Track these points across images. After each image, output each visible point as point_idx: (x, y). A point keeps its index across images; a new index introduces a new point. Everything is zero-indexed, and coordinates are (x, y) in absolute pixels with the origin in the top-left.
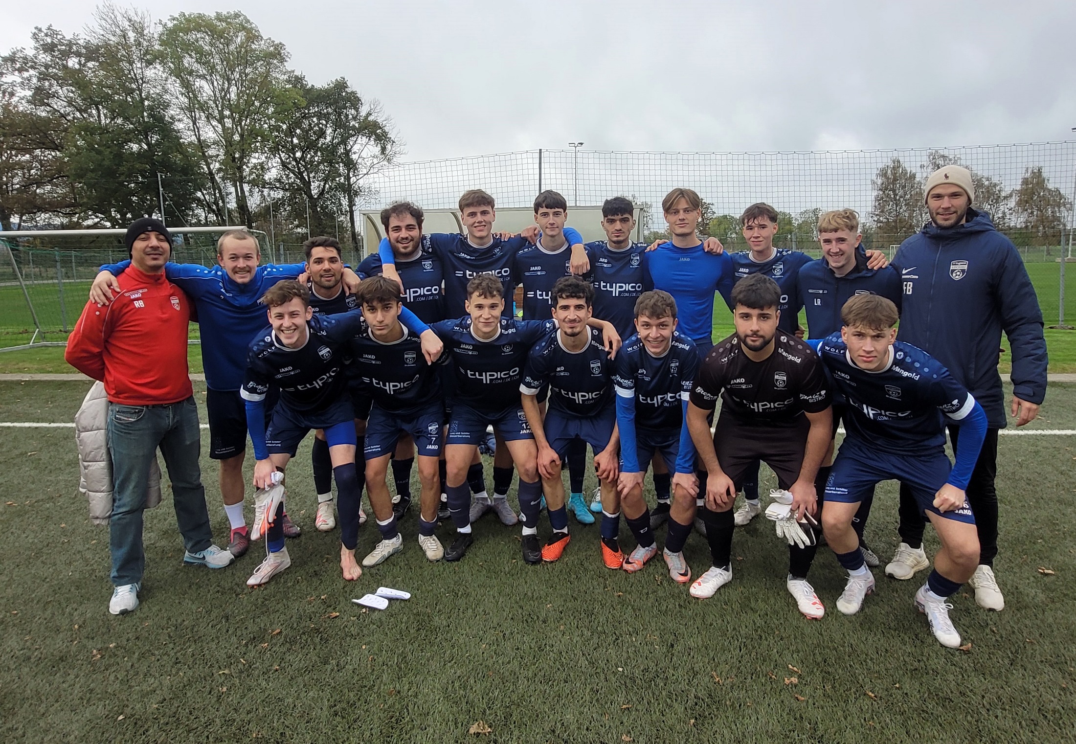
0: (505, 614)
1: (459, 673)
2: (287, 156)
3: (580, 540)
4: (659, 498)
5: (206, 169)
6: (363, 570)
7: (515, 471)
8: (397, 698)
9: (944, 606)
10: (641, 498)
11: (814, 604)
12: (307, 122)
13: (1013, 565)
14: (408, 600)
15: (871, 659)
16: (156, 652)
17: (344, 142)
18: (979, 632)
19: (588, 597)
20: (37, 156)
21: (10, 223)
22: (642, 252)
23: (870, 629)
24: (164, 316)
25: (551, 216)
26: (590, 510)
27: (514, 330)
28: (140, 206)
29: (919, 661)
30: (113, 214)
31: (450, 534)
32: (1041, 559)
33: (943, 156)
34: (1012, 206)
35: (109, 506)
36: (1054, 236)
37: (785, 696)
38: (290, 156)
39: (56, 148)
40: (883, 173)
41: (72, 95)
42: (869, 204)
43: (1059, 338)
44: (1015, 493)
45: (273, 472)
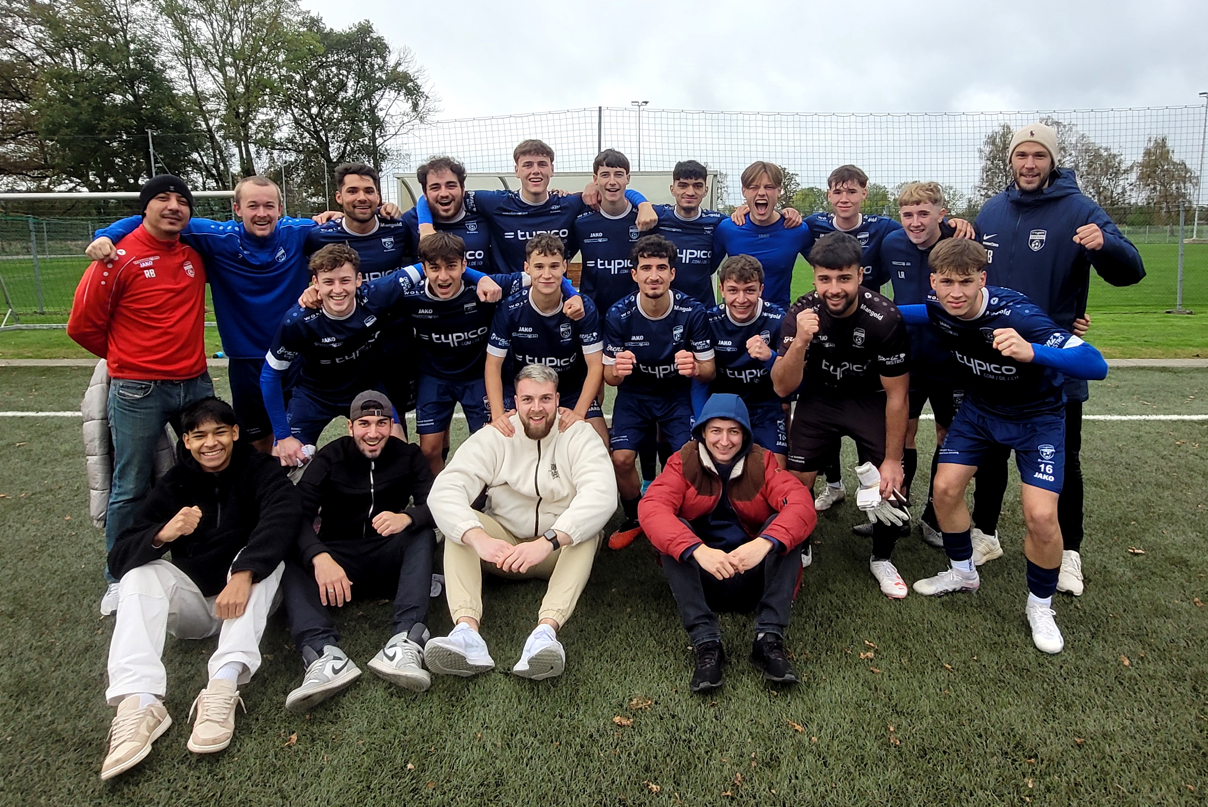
2: (301, 112)
5: (204, 126)
11: (897, 584)
12: (325, 73)
13: (1103, 546)
17: (369, 96)
18: (1063, 608)
24: (177, 286)
25: (612, 175)
28: (125, 170)
30: (91, 178)
32: (1132, 539)
33: (1056, 122)
34: (1133, 181)
37: (860, 669)
38: (304, 112)
39: (22, 98)
40: (992, 140)
41: (40, 35)
42: (977, 176)
43: (1175, 323)
44: (1112, 477)
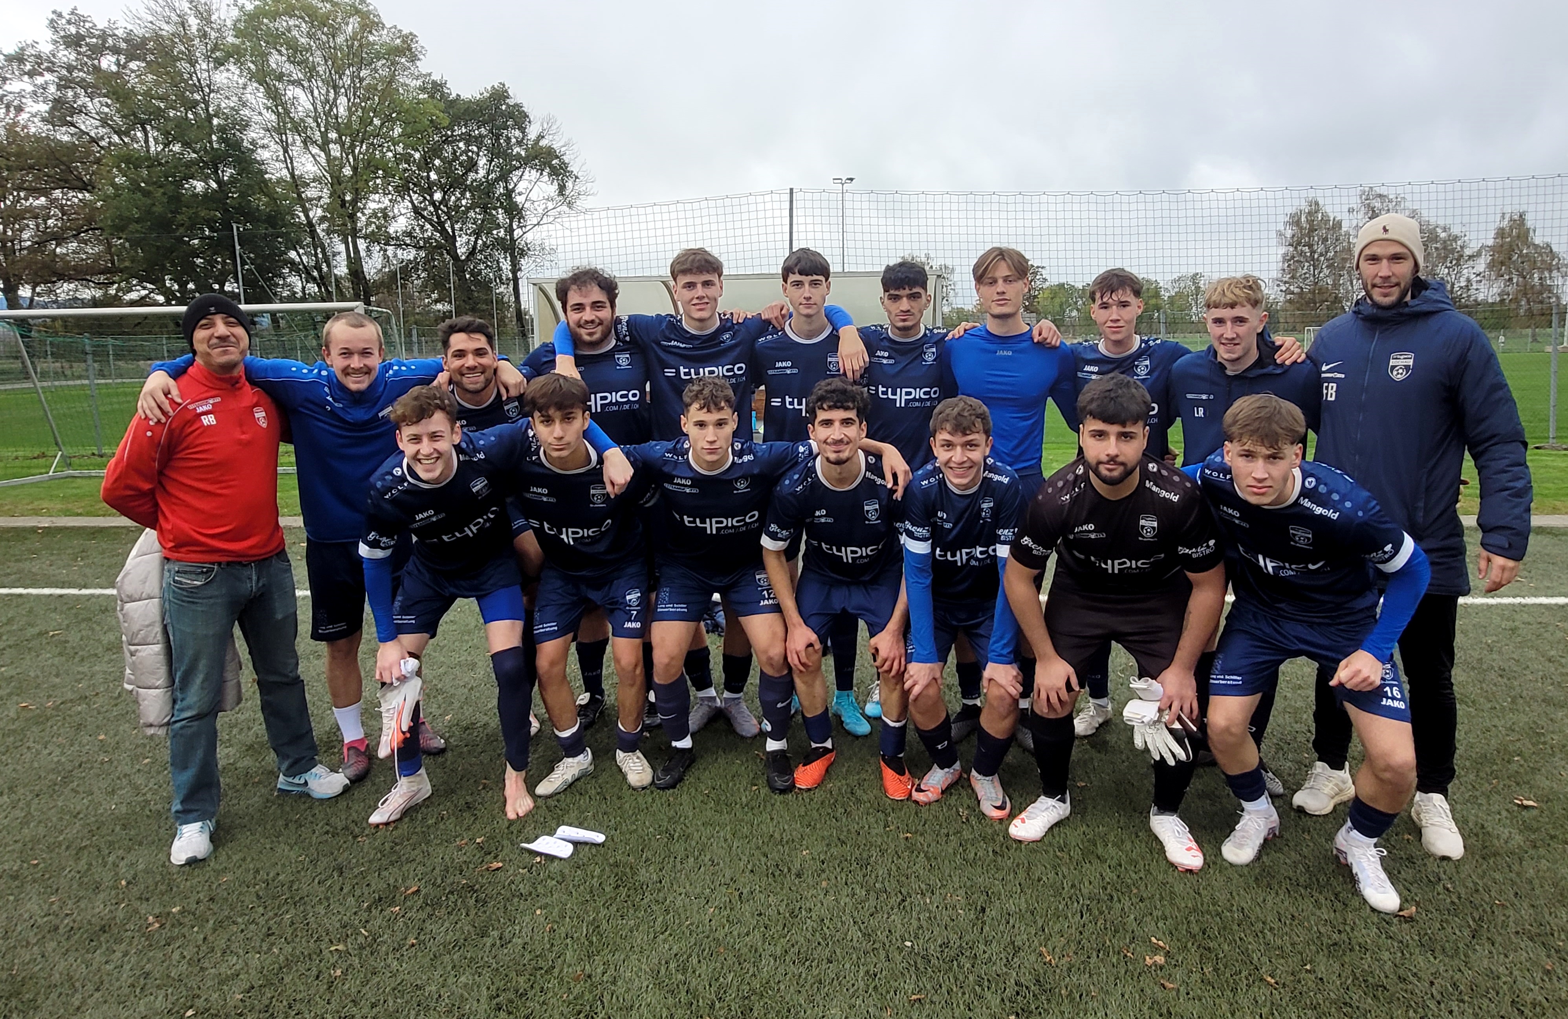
0: (742, 864)
1: (675, 949)
2: (421, 198)
3: (850, 759)
4: (964, 697)
5: (303, 218)
6: (535, 802)
7: (754, 658)
8: (587, 985)
9: (1374, 851)
10: (939, 699)
11: (1189, 849)
12: (450, 149)
13: (1477, 793)
14: (602, 845)
15: (1271, 929)
16: (240, 920)
17: (504, 177)
18: (1427, 889)
19: (862, 840)
20: (57, 199)
21: (17, 297)
22: (940, 342)
23: (1269, 886)
24: (243, 437)
25: (807, 285)
26: (864, 715)
27: (751, 457)
28: (208, 273)
29: (1340, 932)
30: (168, 284)
31: (660, 749)
32: (1518, 784)
33: (1380, 196)
34: (1482, 270)
35: (168, 708)
36: (1543, 315)
37: (1146, 981)
38: (425, 198)
39: (84, 187)
40: (1295, 220)
41: (106, 110)
42: (1274, 266)
43: (1550, 463)
44: (1482, 688)
45: (403, 658)
